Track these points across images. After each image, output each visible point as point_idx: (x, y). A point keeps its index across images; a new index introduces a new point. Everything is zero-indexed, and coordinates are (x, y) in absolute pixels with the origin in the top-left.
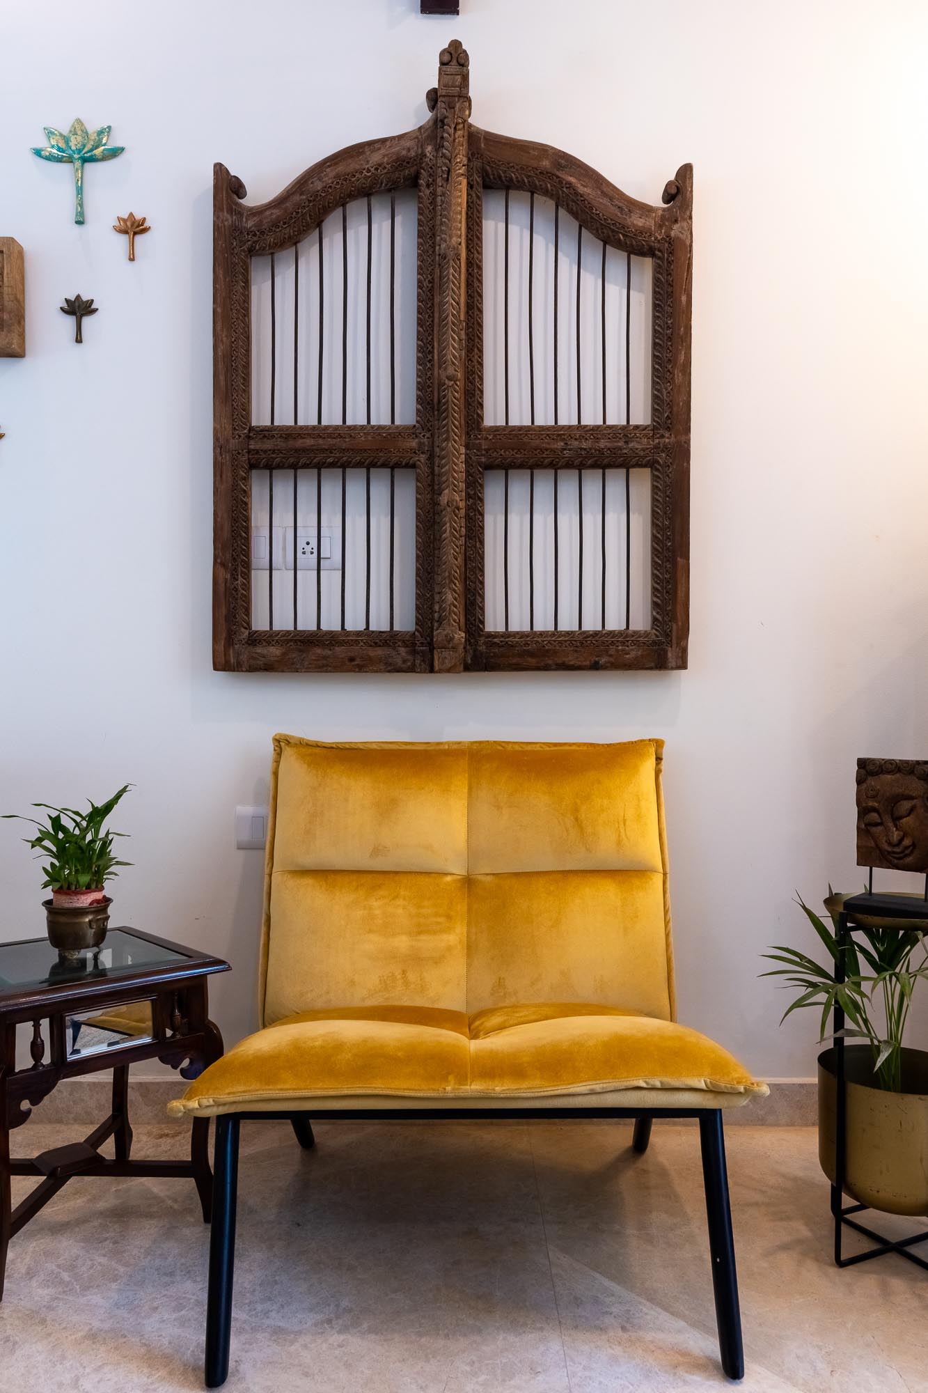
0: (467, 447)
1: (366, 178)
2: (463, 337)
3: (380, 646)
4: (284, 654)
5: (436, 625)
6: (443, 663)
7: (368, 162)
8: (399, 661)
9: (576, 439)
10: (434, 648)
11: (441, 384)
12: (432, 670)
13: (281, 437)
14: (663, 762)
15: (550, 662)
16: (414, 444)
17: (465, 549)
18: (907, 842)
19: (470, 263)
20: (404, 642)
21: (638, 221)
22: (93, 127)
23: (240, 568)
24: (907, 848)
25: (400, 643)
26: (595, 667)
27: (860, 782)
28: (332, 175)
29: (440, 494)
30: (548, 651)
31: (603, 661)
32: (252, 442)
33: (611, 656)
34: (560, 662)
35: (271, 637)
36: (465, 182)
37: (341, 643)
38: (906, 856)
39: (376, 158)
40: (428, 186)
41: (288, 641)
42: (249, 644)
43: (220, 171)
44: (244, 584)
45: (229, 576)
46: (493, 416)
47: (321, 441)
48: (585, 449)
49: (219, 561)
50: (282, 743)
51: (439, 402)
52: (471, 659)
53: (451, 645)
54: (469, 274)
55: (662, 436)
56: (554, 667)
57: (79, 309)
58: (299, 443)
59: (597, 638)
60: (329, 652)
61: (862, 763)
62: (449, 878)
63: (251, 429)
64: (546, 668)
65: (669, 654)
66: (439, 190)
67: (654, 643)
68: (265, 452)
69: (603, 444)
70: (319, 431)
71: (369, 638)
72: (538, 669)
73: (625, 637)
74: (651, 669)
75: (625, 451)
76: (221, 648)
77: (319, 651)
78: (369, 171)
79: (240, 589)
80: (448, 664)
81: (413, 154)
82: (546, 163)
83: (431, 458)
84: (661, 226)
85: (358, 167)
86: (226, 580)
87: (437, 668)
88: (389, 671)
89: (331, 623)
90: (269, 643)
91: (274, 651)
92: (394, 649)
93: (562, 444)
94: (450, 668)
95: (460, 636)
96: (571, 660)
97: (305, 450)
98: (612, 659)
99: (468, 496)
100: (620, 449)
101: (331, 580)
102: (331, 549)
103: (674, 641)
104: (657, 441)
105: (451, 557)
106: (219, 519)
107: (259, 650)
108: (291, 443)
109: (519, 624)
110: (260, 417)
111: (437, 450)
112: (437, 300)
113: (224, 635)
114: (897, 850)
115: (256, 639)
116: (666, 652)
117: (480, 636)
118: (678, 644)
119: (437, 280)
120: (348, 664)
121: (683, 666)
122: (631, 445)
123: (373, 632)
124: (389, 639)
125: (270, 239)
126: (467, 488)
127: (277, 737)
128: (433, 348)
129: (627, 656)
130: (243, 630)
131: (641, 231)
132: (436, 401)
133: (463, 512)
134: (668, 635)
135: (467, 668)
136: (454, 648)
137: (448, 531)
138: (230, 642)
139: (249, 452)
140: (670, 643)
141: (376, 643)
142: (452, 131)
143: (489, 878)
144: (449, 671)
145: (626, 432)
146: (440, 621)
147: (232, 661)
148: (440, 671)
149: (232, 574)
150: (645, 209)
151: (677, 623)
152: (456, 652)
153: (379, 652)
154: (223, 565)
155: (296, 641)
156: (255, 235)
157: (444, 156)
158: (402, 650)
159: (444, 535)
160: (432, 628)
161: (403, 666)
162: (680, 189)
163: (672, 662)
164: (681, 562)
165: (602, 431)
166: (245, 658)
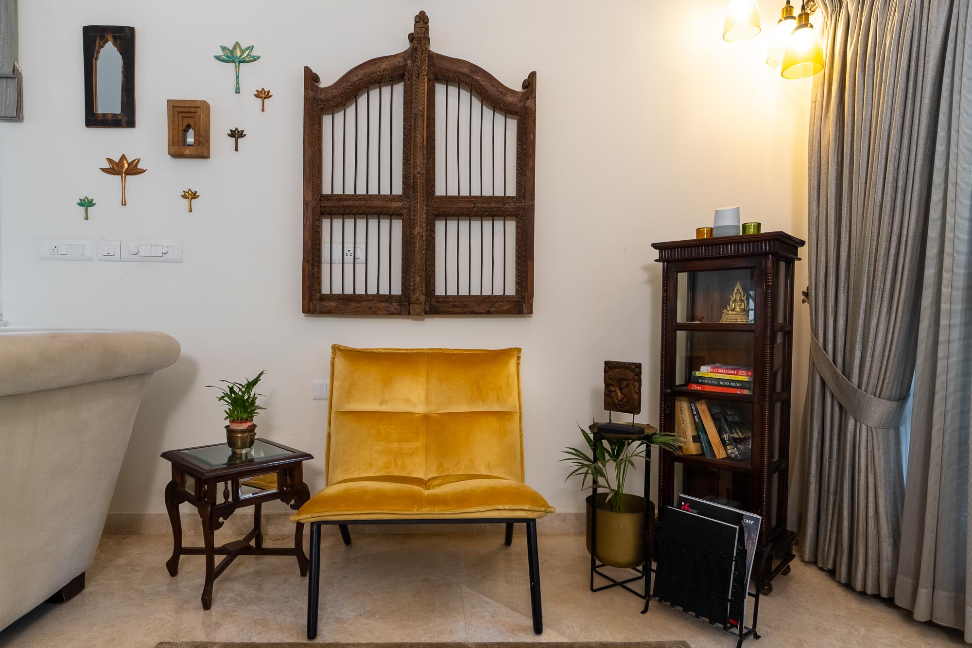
0: (427, 206)
1: (379, 75)
2: (425, 153)
3: (384, 302)
4: (337, 306)
5: (411, 292)
6: (415, 311)
7: (379, 67)
8: (394, 310)
9: (479, 203)
10: (410, 303)
11: (414, 176)
12: (409, 314)
13: (336, 200)
14: (521, 359)
15: (466, 310)
17: (426, 256)
18: (625, 400)
19: (428, 118)
20: (395, 300)
21: (510, 99)
22: (244, 46)
23: (316, 264)
24: (625, 402)
25: (394, 301)
26: (489, 313)
27: (605, 372)
28: (362, 73)
29: (414, 229)
30: (465, 305)
31: (492, 310)
32: (322, 202)
33: (495, 308)
34: (471, 310)
35: (331, 297)
36: (426, 78)
37: (365, 301)
38: (625, 406)
39: (384, 66)
40: (409, 79)
41: (339, 299)
42: (320, 301)
43: (307, 70)
44: (318, 271)
45: (310, 267)
46: (440, 191)
47: (356, 203)
48: (484, 208)
49: (305, 260)
50: (336, 349)
51: (413, 184)
52: (429, 308)
53: (418, 302)
54: (428, 122)
55: (521, 202)
56: (468, 313)
57: (237, 135)
58: (345, 203)
59: (489, 299)
60: (360, 305)
61: (607, 363)
62: (417, 415)
63: (322, 196)
64: (465, 313)
65: (524, 307)
66: (414, 82)
67: (517, 301)
68: (328, 207)
69: (493, 205)
70: (355, 197)
71: (378, 297)
72: (461, 313)
73: (503, 298)
74: (515, 314)
75: (503, 209)
76: (306, 302)
77: (353, 304)
78: (380, 72)
79: (316, 273)
80: (417, 311)
81: (401, 64)
82: (465, 70)
83: (409, 210)
84: (520, 102)
85: (374, 70)
86: (309, 269)
87: (411, 314)
88: (389, 314)
89: (360, 291)
90: (330, 300)
91: (333, 304)
92: (391, 303)
93: (473, 205)
94: (418, 313)
95: (422, 298)
96: (476, 309)
97: (348, 207)
98: (496, 309)
99: (427, 230)
100: (501, 207)
101: (360, 268)
102: (361, 254)
103: (526, 301)
104: (518, 204)
105: (419, 260)
106: (306, 240)
107: (325, 303)
108: (341, 204)
109: (452, 292)
110: (326, 190)
111: (412, 208)
112: (413, 135)
113: (308, 296)
114: (620, 403)
115: (324, 298)
116: (523, 306)
117: (433, 297)
118: (528, 302)
119: (413, 125)
120: (369, 310)
121: (532, 313)
122: (506, 206)
123: (381, 295)
124: (389, 298)
125: (332, 103)
126: (427, 225)
127: (333, 346)
128: (411, 158)
129: (504, 308)
130: (317, 294)
131: (511, 104)
132: (412, 184)
133: (424, 238)
134: (523, 298)
135: (426, 313)
136: (420, 303)
137: (418, 246)
138: (310, 300)
139: (321, 207)
140: (524, 302)
141: (382, 301)
142: (420, 54)
143: (436, 415)
144: (418, 315)
145: (504, 199)
146: (414, 290)
147: (312, 308)
148: (413, 314)
149: (312, 267)
150: (513, 93)
151: (527, 292)
152: (421, 305)
153: (384, 305)
154: (308, 262)
155: (343, 299)
156: (324, 101)
157: (416, 66)
158: (395, 304)
159: (416, 249)
160: (410, 294)
161: (395, 312)
162: (530, 83)
163: (525, 311)
164: (530, 262)
165: (493, 199)
166: (318, 307)
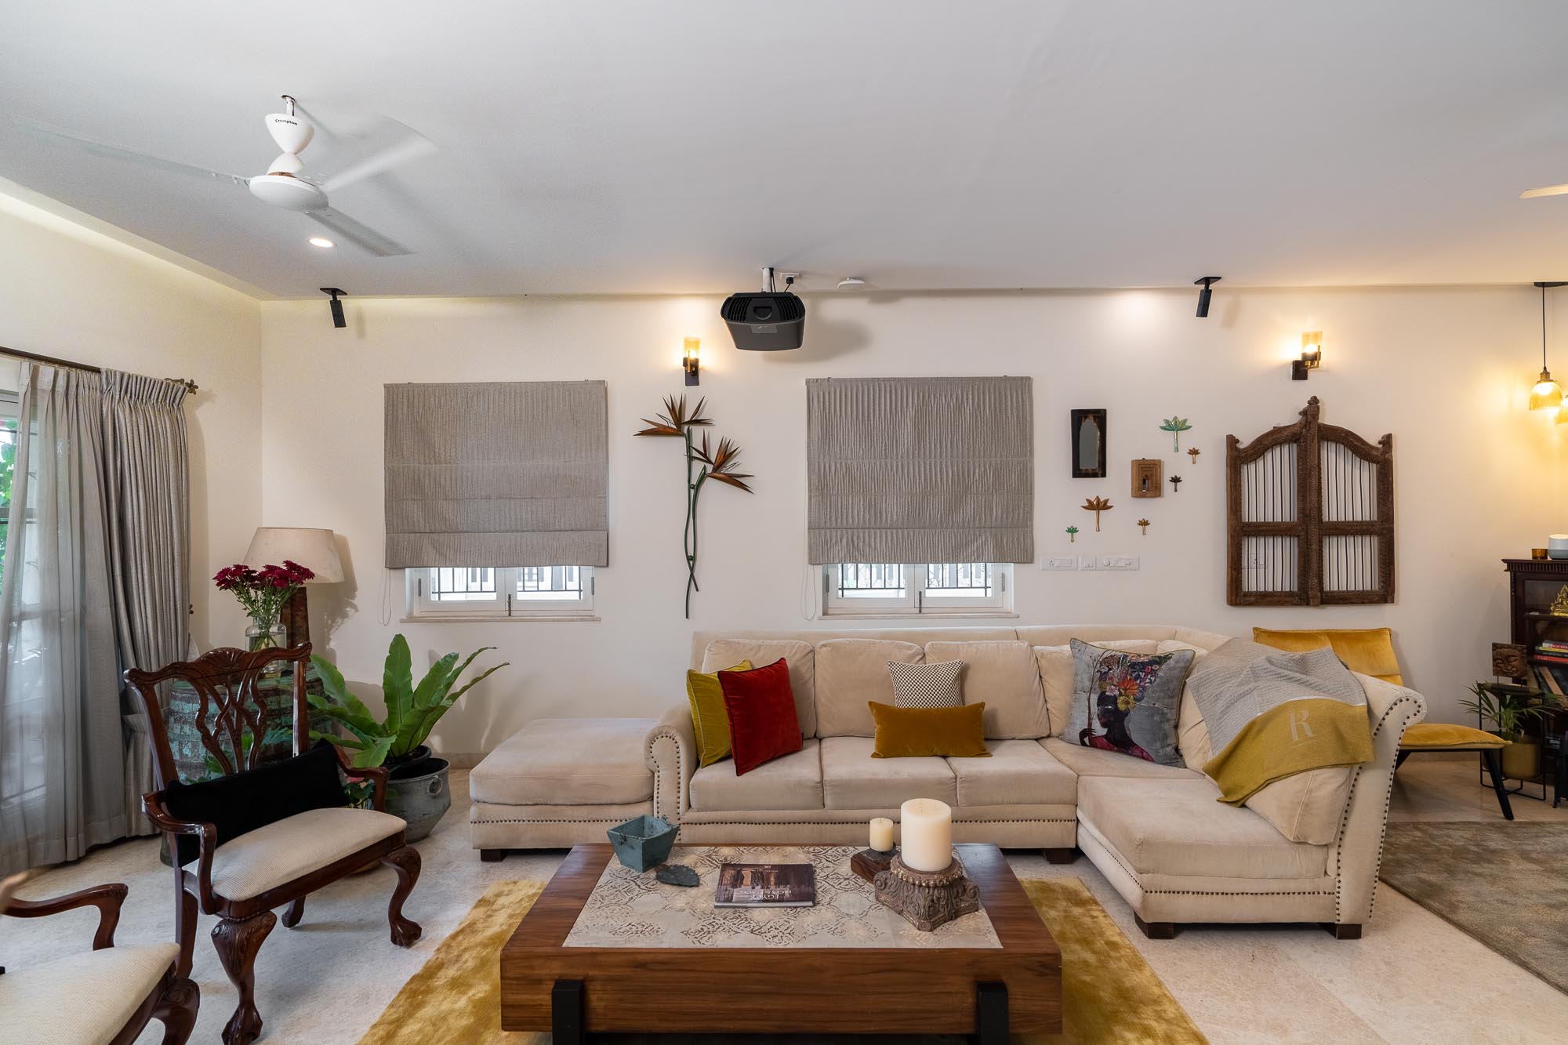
0: (1318, 528)
1: (1281, 437)
2: (1318, 493)
5: (1310, 590)
6: (1313, 603)
7: (1283, 434)
8: (1295, 602)
9: (1355, 526)
10: (1310, 598)
12: (1307, 604)
13: (1252, 525)
16: (1300, 528)
17: (1319, 564)
21: (1374, 453)
22: (1181, 419)
23: (1240, 570)
24: (1514, 671)
25: (1295, 595)
26: (1363, 603)
28: (1270, 436)
29: (1308, 542)
31: (1366, 601)
32: (1243, 526)
33: (1366, 598)
35: (1249, 593)
36: (1314, 440)
37: (1274, 595)
38: (1515, 673)
39: (1285, 433)
40: (1302, 441)
41: (1255, 595)
42: (1241, 596)
43: (1230, 435)
44: (1240, 576)
46: (1325, 519)
47: (1269, 526)
49: (1230, 569)
50: (1257, 630)
51: (1310, 515)
52: (1320, 600)
54: (1318, 472)
55: (1383, 524)
57: (1176, 480)
58: (1261, 529)
59: (1363, 593)
60: (1271, 599)
63: (1243, 521)
64: (1346, 604)
65: (1388, 597)
66: (1307, 442)
67: (1381, 594)
68: (1250, 530)
69: (1365, 528)
70: (1265, 523)
71: (1283, 593)
73: (1371, 592)
74: (1382, 602)
75: (1370, 528)
76: (1234, 598)
77: (1266, 598)
79: (1238, 577)
80: (1316, 603)
81: (1295, 431)
82: (1343, 434)
83: (1307, 533)
84: (1382, 454)
86: (1233, 574)
88: (1290, 605)
89: (1270, 589)
90: (1251, 595)
91: (1253, 599)
92: (1293, 597)
93: (1348, 527)
95: (1318, 593)
96: (1355, 601)
97: (1263, 531)
99: (1318, 545)
100: (1368, 527)
104: (1382, 526)
105: (1315, 567)
106: (1230, 554)
107: (1247, 599)
108: (1255, 528)
109: (1336, 587)
110: (1245, 518)
111: (1307, 529)
112: (1308, 480)
113: (1232, 593)
114: (1510, 671)
115: (1246, 594)
117: (1322, 592)
118: (1392, 593)
119: (1308, 474)
120: (1278, 602)
121: (1393, 601)
122: (1372, 526)
123: (1287, 591)
124: (1291, 594)
125: (1248, 457)
126: (1317, 542)
127: (1255, 628)
128: (1307, 496)
129: (1371, 598)
130: (1240, 591)
131: (1377, 456)
132: (1306, 513)
133: (1317, 550)
134: (1387, 592)
135: (1322, 604)
137: (1314, 558)
138: (1237, 595)
139: (1243, 530)
141: (1288, 595)
142: (1313, 425)
144: (1316, 605)
145: (1371, 523)
146: (1309, 587)
147: (1235, 601)
148: (1310, 604)
149: (1235, 572)
150: (1377, 449)
151: (1391, 586)
152: (1316, 597)
153: (1289, 598)
154: (1232, 569)
155: (1258, 594)
156: (1242, 456)
157: (1310, 433)
158: (1297, 598)
160: (1306, 589)
162: (1387, 441)
163: (1389, 601)
164: (1391, 566)
165: (1362, 523)
166: (1242, 601)
